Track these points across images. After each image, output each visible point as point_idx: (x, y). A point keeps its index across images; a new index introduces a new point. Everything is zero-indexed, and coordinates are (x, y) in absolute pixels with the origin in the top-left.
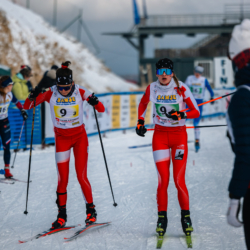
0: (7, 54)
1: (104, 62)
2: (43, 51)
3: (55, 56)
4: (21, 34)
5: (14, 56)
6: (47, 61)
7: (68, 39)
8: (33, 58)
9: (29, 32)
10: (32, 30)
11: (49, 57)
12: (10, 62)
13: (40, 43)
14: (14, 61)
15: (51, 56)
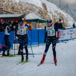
0: (46, 16)
1: (74, 19)
2: (57, 15)
3: (60, 17)
4: (50, 10)
5: (48, 17)
6: (58, 18)
7: (64, 12)
8: (54, 17)
9: (53, 10)
10: (53, 9)
11: (58, 17)
12: (47, 19)
13: (56, 13)
14: (48, 18)
15: (59, 17)
